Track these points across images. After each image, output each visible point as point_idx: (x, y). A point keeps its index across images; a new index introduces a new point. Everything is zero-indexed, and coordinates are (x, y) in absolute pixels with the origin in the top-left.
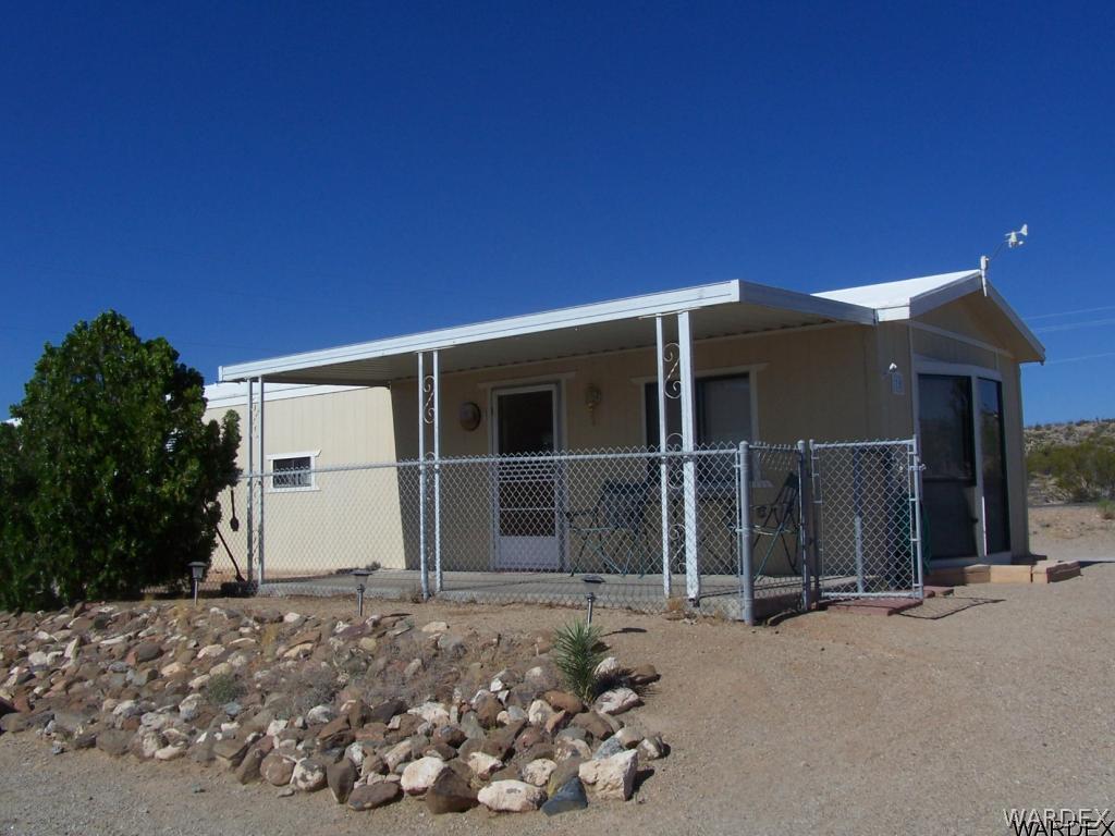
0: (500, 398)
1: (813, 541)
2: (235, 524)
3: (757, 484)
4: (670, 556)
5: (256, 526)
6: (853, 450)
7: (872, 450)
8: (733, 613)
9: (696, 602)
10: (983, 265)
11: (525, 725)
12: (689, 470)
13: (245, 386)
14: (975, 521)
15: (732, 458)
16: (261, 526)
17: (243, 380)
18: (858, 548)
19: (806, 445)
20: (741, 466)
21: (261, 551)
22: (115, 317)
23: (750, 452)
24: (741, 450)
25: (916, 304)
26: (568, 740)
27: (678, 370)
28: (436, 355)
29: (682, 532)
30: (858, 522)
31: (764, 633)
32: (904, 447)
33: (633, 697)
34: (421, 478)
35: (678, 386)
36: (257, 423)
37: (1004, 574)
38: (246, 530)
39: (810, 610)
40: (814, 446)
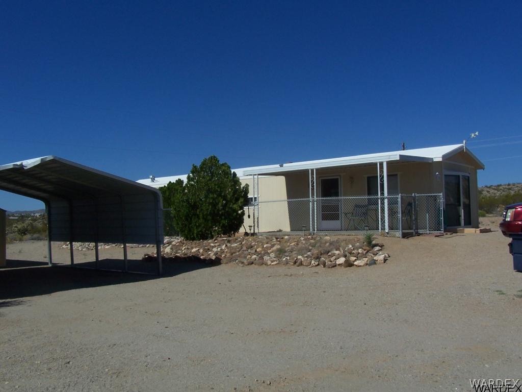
0: (322, 180)
1: (416, 219)
2: (249, 216)
3: (403, 205)
4: (381, 222)
5: (256, 217)
6: (426, 196)
7: (431, 196)
8: (397, 235)
9: (388, 233)
10: (464, 143)
11: (359, 253)
12: (386, 201)
13: (252, 177)
14: (460, 216)
15: (397, 198)
16: (258, 218)
17: (251, 175)
18: (427, 223)
19: (415, 195)
20: (399, 200)
21: (258, 225)
22: (214, 157)
23: (402, 196)
24: (399, 196)
25: (444, 157)
26: (370, 254)
27: (383, 176)
28: (315, 170)
29: (384, 216)
30: (427, 215)
31: (405, 240)
32: (439, 195)
33: (380, 248)
34: (311, 204)
35: (383, 180)
36: (256, 187)
37: (469, 231)
38: (253, 219)
39: (415, 236)
40: (417, 195)
